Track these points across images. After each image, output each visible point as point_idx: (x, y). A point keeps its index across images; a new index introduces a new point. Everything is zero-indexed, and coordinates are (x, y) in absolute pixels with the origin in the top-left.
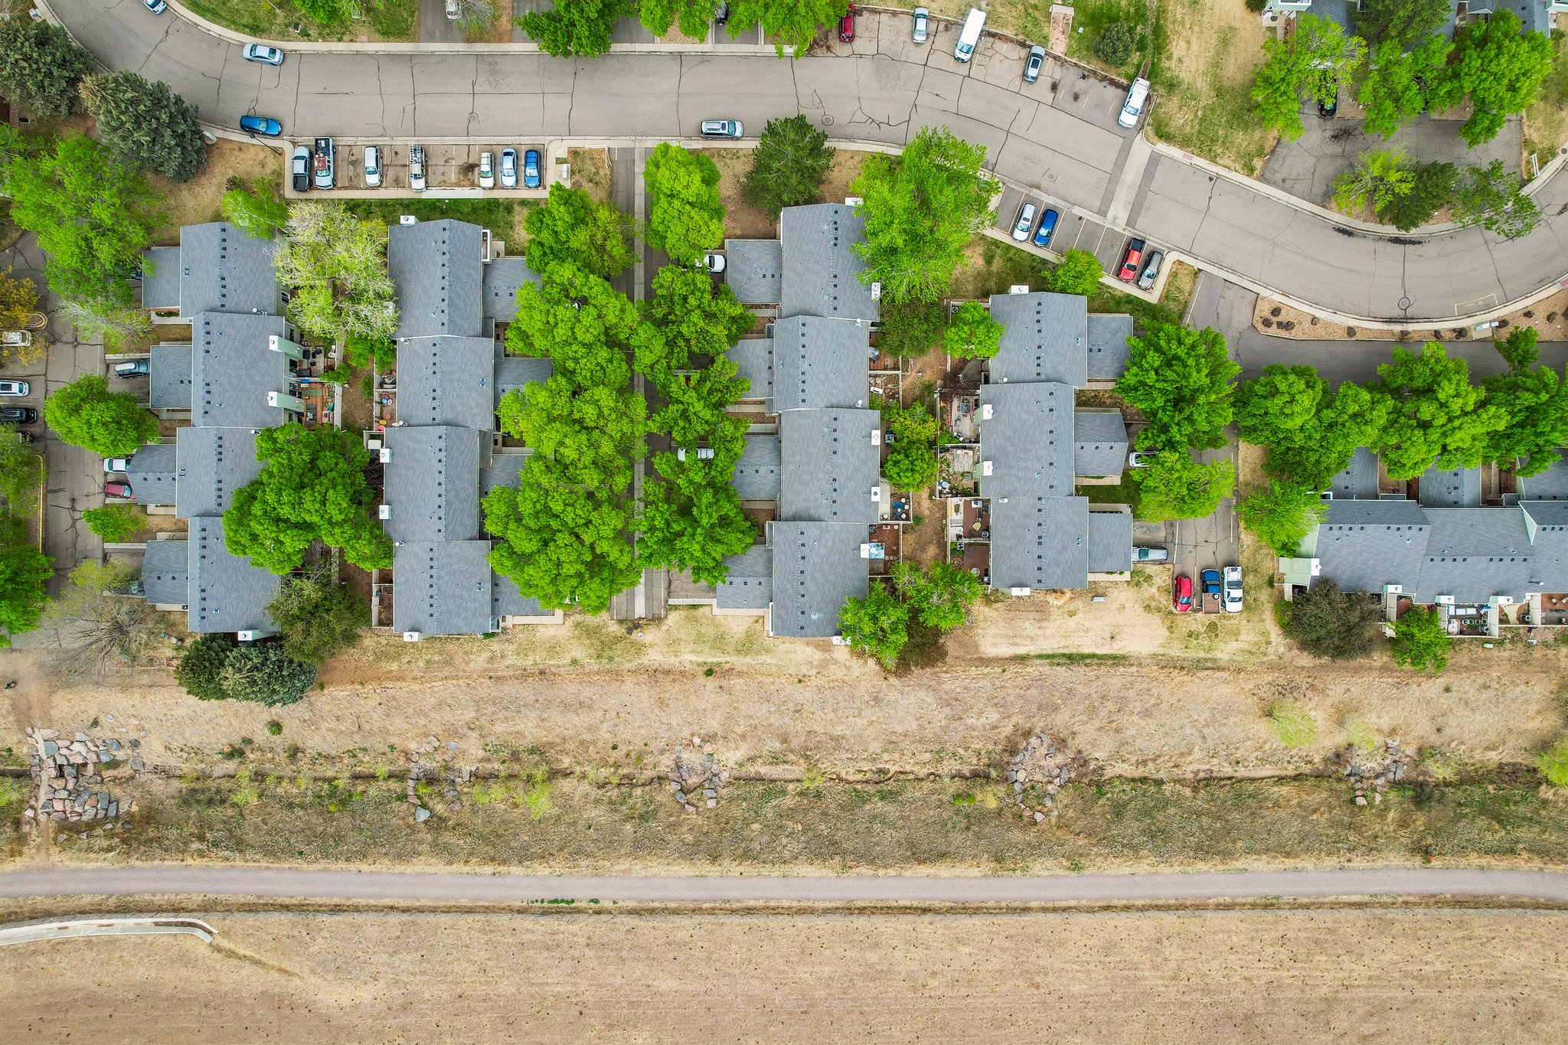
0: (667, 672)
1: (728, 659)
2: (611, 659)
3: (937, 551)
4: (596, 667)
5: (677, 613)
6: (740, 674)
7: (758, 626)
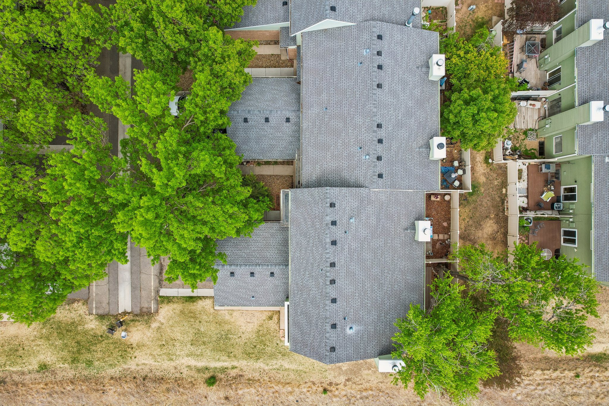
0: (161, 380)
1: (235, 363)
2: (89, 363)
3: (495, 227)
4: (71, 374)
5: (172, 306)
6: (251, 382)
7: (272, 324)
